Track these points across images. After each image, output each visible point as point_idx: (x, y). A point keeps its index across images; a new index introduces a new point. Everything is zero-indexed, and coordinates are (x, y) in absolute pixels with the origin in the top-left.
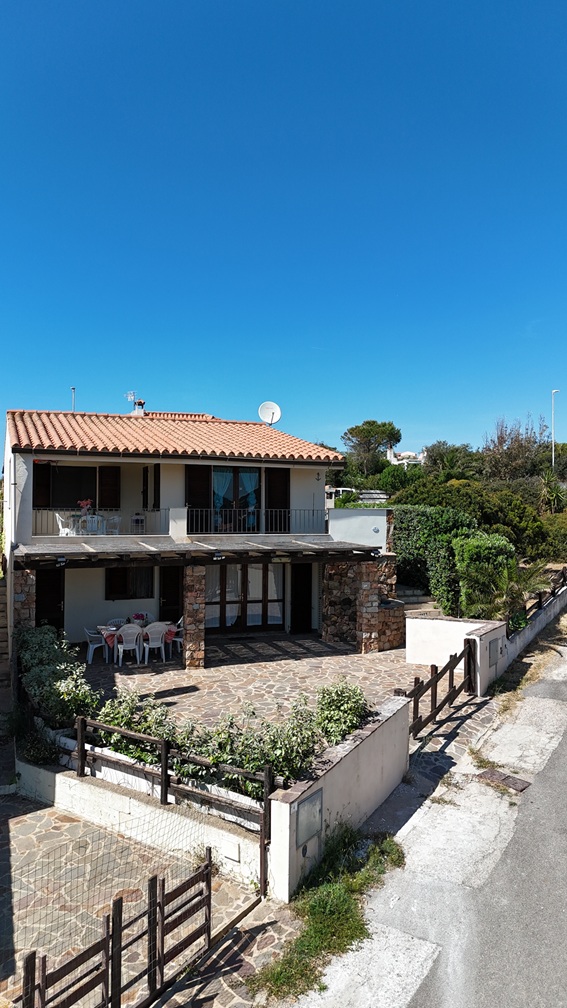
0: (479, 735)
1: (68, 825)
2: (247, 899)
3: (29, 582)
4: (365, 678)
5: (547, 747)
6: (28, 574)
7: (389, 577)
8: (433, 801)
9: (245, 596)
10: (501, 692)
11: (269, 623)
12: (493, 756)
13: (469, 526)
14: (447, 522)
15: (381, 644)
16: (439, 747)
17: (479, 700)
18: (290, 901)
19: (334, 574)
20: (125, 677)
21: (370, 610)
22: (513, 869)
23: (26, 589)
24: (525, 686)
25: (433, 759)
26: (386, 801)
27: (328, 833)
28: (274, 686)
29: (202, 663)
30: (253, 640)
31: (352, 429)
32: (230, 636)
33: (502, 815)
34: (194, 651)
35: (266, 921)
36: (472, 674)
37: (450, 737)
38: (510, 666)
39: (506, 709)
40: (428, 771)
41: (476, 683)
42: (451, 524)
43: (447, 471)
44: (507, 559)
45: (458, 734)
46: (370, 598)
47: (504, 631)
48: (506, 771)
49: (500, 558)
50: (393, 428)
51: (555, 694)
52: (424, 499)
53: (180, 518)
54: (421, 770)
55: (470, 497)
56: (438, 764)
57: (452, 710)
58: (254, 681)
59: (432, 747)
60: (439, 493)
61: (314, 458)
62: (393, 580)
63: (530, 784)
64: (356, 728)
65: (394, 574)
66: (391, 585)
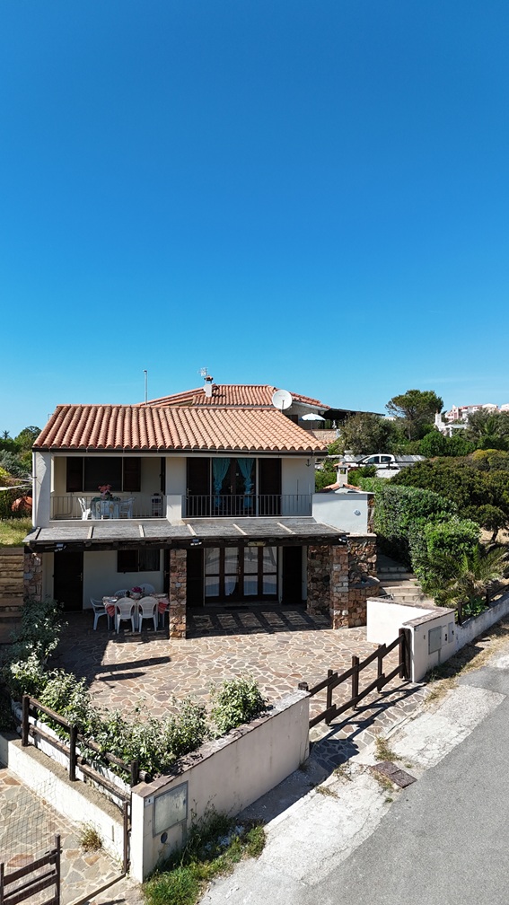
0: (395, 723)
1: (9, 787)
2: (112, 875)
3: (36, 564)
4: (321, 657)
5: (451, 742)
6: (34, 557)
7: (370, 556)
8: (318, 791)
9: (242, 569)
10: (437, 679)
11: (264, 593)
12: (397, 748)
13: (447, 510)
14: (425, 506)
15: (352, 621)
16: (348, 735)
17: (411, 686)
18: (144, 881)
19: (316, 553)
20: (116, 644)
21: (340, 590)
22: (354, 869)
23: (33, 569)
24: (465, 673)
25: (337, 746)
26: (276, 788)
27: (195, 821)
28: (235, 660)
29: (184, 634)
30: (245, 609)
31: (396, 399)
32: (227, 605)
33: (373, 811)
34: (177, 624)
35: (117, 898)
36: (407, 662)
37: (363, 725)
38: (460, 650)
39: (434, 696)
40: (327, 759)
41: (410, 669)
42: (428, 508)
43: (487, 436)
44: (470, 546)
45: (373, 722)
46: (340, 579)
47: (453, 619)
48: (399, 765)
49: (462, 545)
50: (434, 397)
51: (489, 683)
52: (416, 481)
53: (175, 503)
54: (321, 758)
55: (460, 478)
56: (340, 752)
57: (380, 696)
58: (221, 654)
59: (342, 734)
60: (430, 475)
61: (297, 449)
62: (373, 559)
63: (415, 780)
64: (244, 722)
65: (374, 553)
66: (372, 564)
